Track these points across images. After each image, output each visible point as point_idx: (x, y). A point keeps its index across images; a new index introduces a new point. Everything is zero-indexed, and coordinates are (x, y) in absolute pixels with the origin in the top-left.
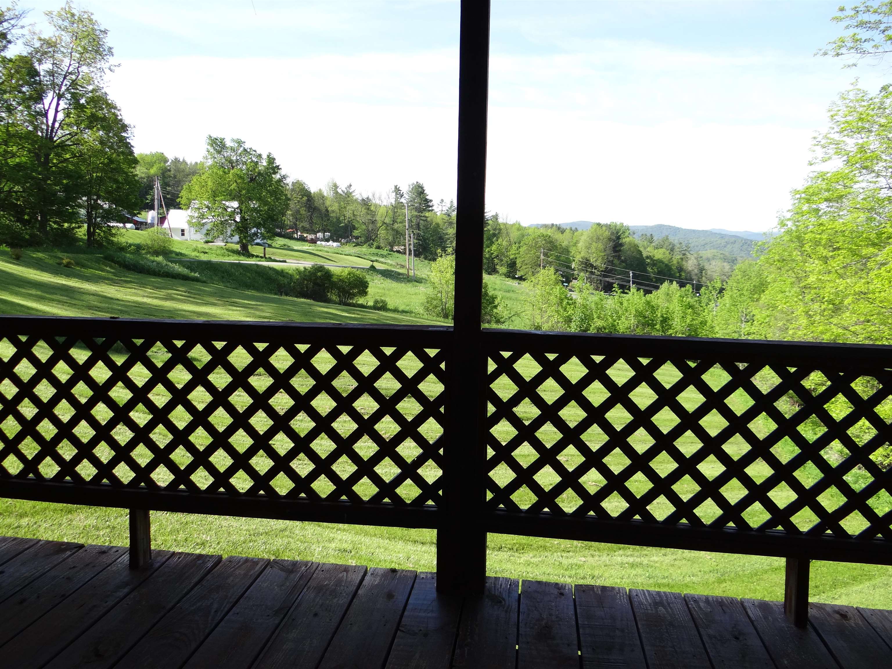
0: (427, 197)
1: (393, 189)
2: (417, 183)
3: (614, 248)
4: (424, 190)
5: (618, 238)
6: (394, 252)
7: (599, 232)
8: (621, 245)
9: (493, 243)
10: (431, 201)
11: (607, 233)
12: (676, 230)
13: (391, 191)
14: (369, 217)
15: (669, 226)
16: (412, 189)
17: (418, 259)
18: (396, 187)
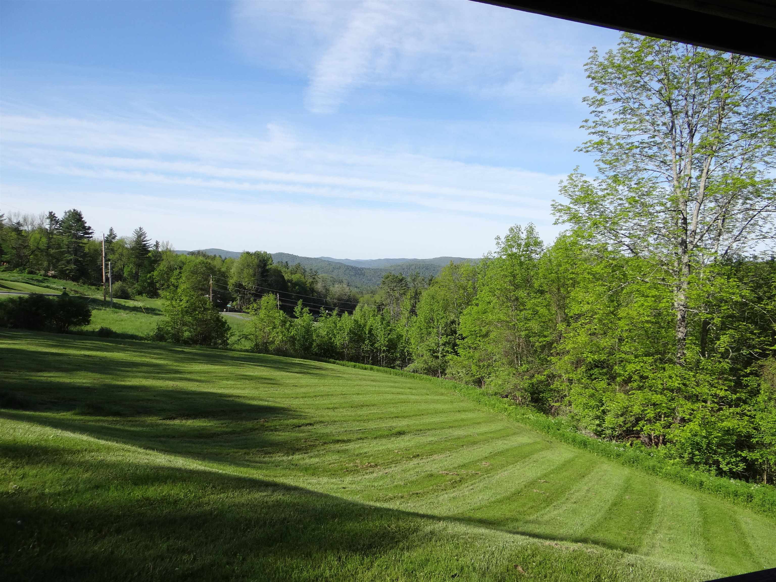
0: (86, 225)
1: (48, 214)
2: (74, 210)
3: (262, 273)
4: (82, 218)
5: (265, 265)
6: (49, 277)
7: (250, 260)
8: (267, 271)
9: (155, 269)
10: (89, 228)
11: (256, 260)
12: (294, 257)
13: (45, 217)
14: (20, 242)
15: (288, 254)
16: (69, 216)
17: (76, 283)
18: (51, 213)
